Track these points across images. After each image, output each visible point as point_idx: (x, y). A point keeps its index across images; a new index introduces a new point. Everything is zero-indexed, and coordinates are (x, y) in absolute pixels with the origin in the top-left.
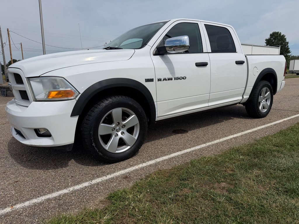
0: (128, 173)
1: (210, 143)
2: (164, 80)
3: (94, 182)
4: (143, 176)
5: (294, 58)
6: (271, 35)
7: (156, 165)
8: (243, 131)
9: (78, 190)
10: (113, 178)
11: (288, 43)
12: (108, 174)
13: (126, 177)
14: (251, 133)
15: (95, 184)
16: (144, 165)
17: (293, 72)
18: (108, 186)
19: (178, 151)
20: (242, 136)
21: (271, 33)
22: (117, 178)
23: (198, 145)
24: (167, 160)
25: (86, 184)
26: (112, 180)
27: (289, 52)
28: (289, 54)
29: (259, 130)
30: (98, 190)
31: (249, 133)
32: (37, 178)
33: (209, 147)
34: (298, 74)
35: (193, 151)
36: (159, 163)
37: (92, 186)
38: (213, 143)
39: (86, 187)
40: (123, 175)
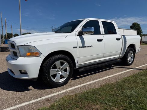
0: (50, 97)
1: (96, 81)
2: (82, 47)
3: (31, 102)
4: (58, 100)
5: (144, 35)
6: (133, 24)
7: (65, 93)
8: (114, 74)
9: (21, 107)
10: (41, 100)
11: (141, 28)
12: (39, 98)
13: (48, 100)
14: (118, 75)
15: (30, 104)
16: (60, 93)
17: (143, 42)
18: (37, 105)
19: (79, 85)
20: (113, 76)
21: (133, 23)
22: (43, 100)
23: (90, 81)
24: (72, 90)
25: (26, 103)
26: (40, 102)
27: (142, 32)
28: (142, 33)
29: (123, 73)
30: (32, 107)
31: (117, 75)
32: (2, 99)
33: (95, 82)
34: (146, 43)
35: (87, 85)
36: (67, 92)
37: (28, 105)
38: (98, 80)
39: (25, 105)
40: (47, 98)
